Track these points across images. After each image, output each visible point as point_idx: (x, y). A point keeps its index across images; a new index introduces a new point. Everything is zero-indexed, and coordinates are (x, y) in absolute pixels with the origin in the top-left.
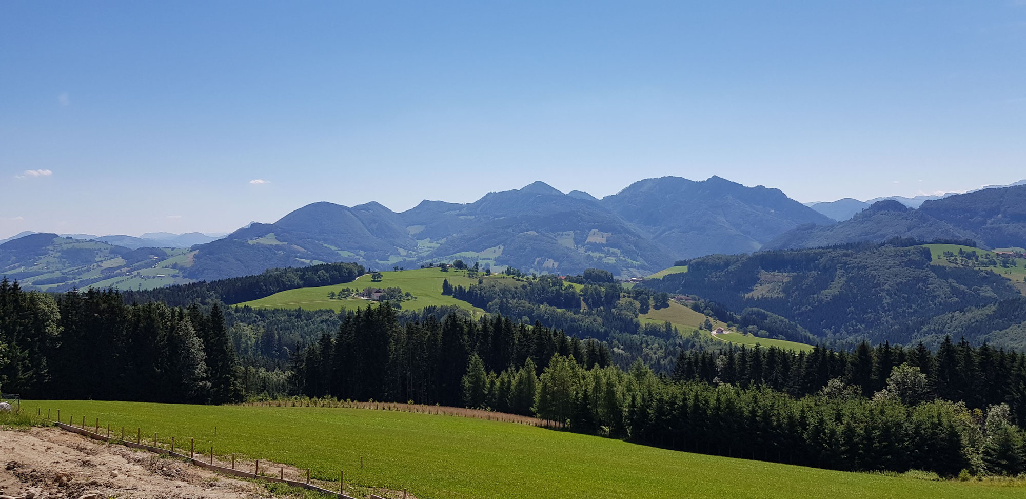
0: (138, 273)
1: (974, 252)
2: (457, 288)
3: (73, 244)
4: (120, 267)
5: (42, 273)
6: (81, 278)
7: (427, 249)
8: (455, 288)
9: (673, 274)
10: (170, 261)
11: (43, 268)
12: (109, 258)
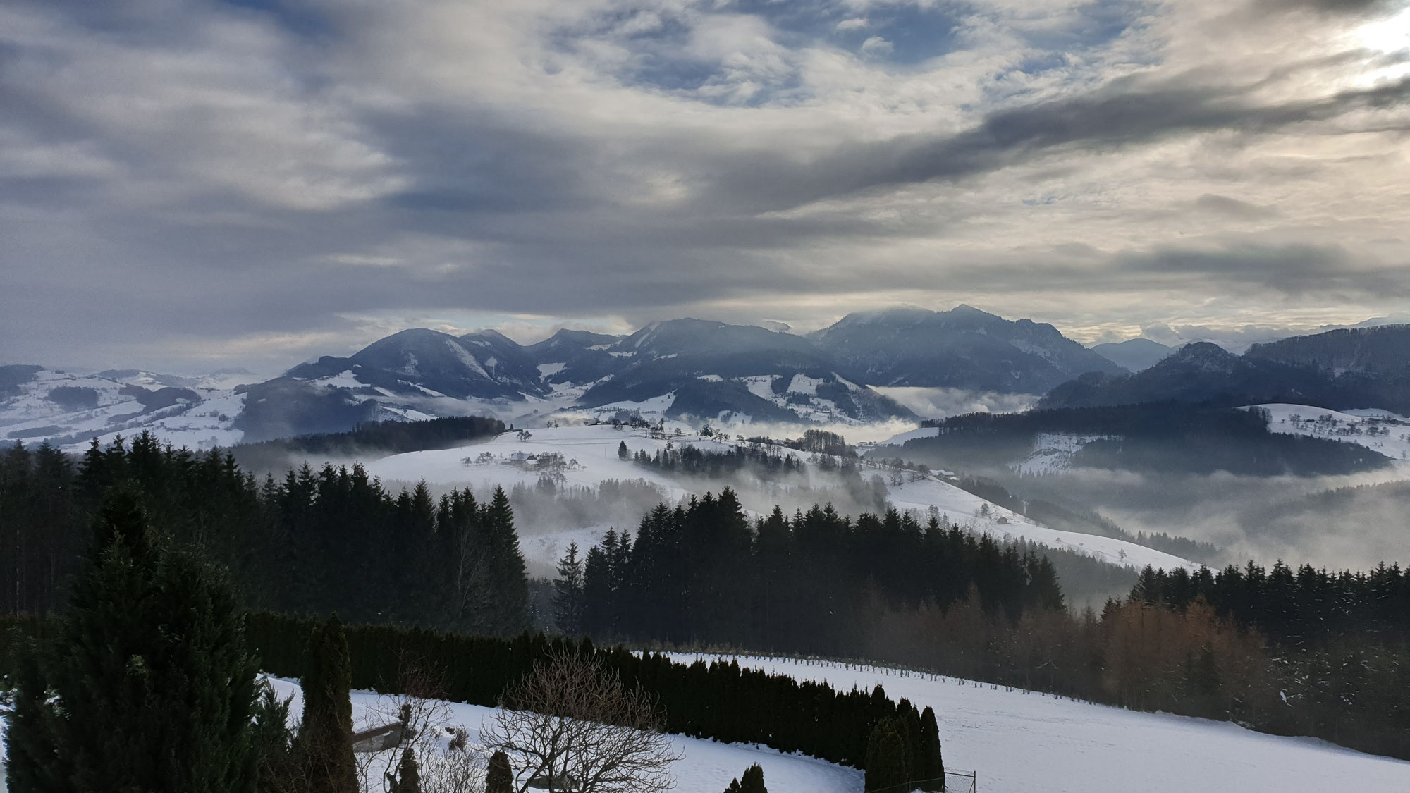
0: (162, 423)
1: (1330, 416)
2: (639, 454)
3: (65, 381)
4: (135, 415)
5: (22, 421)
6: (78, 429)
7: (568, 397)
8: (637, 454)
9: (919, 439)
10: (206, 408)
11: (21, 414)
12: (118, 402)
